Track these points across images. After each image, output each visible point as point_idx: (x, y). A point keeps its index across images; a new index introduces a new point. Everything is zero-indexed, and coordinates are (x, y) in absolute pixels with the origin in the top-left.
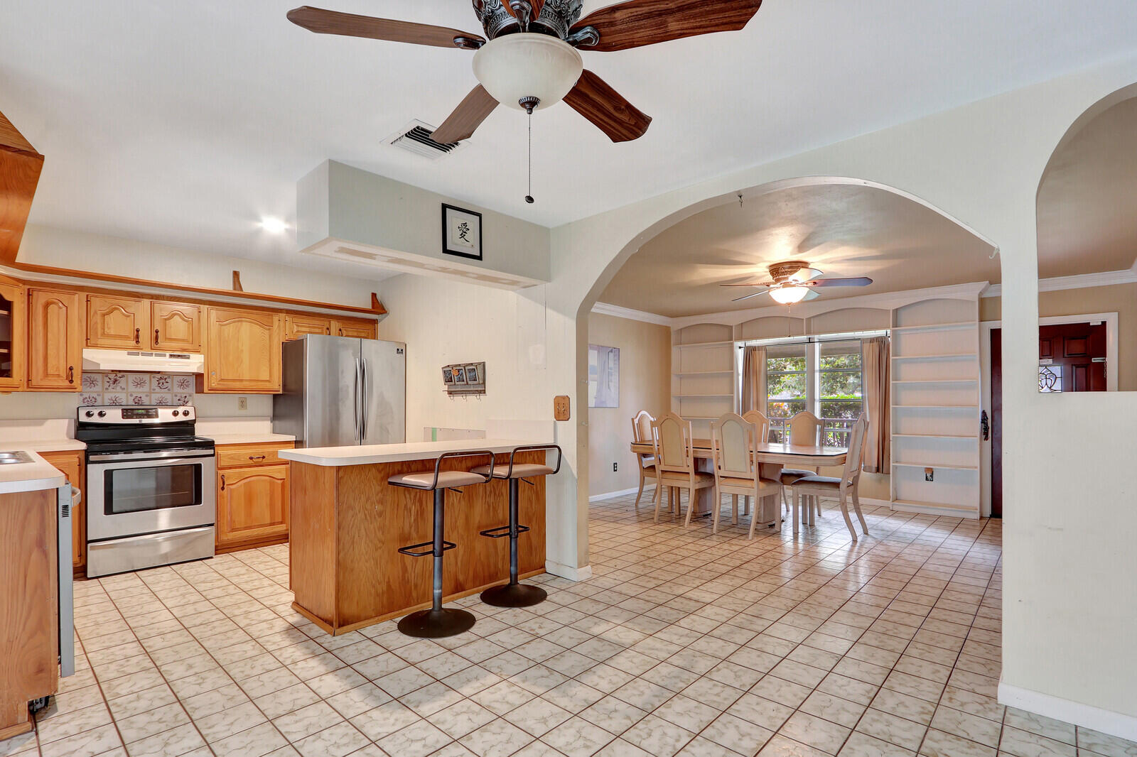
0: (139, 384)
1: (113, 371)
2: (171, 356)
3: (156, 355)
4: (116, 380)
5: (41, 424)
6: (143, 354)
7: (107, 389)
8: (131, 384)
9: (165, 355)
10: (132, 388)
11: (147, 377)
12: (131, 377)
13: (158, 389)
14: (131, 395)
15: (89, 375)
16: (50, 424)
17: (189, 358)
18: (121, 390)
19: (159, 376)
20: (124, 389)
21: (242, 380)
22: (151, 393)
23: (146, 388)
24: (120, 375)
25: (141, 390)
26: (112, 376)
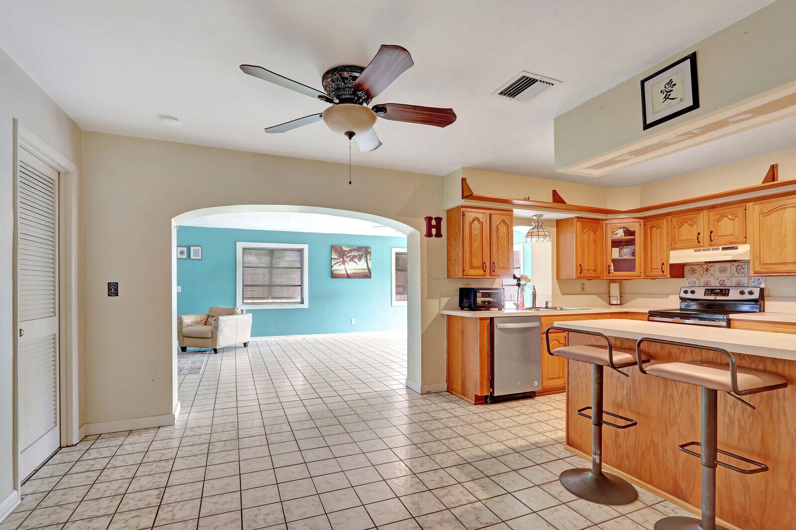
0: (723, 271)
1: (706, 262)
2: (723, 249)
3: (713, 249)
4: (707, 269)
5: (667, 298)
6: (704, 250)
7: (702, 275)
8: (717, 272)
9: (719, 249)
10: (717, 274)
11: (728, 265)
12: (717, 266)
13: (736, 274)
14: (717, 279)
15: (691, 266)
16: (671, 297)
17: (737, 249)
18: (710, 276)
19: (736, 264)
20: (712, 275)
21: (786, 263)
22: (731, 277)
23: (728, 274)
24: (710, 265)
25: (724, 275)
26: (705, 266)
